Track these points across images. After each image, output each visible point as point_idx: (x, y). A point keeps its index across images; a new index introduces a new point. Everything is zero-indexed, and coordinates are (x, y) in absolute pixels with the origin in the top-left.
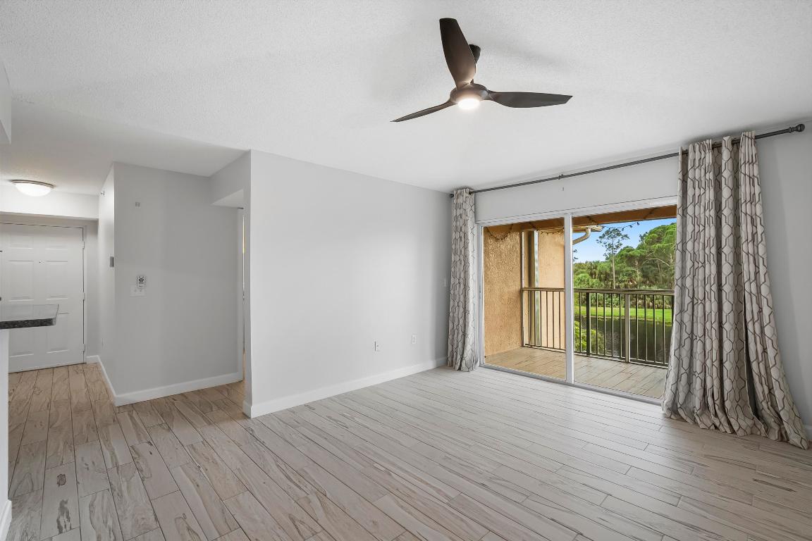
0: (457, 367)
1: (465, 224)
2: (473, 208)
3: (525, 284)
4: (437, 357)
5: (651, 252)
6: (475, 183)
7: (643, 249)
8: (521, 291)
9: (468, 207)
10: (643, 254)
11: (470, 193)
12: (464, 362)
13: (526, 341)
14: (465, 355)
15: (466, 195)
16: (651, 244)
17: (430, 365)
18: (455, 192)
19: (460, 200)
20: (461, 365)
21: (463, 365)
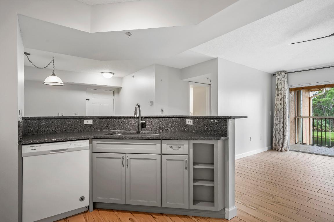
0: (280, 150)
1: (284, 87)
2: (287, 80)
3: (296, 116)
4: (268, 146)
5: (319, 103)
6: (288, 69)
7: (315, 101)
8: (295, 118)
9: (285, 79)
10: (316, 103)
11: (286, 73)
12: (283, 148)
13: (297, 141)
14: (284, 145)
15: (283, 74)
16: (320, 98)
17: (266, 149)
18: (277, 73)
19: (280, 77)
20: (282, 149)
21: (283, 149)
